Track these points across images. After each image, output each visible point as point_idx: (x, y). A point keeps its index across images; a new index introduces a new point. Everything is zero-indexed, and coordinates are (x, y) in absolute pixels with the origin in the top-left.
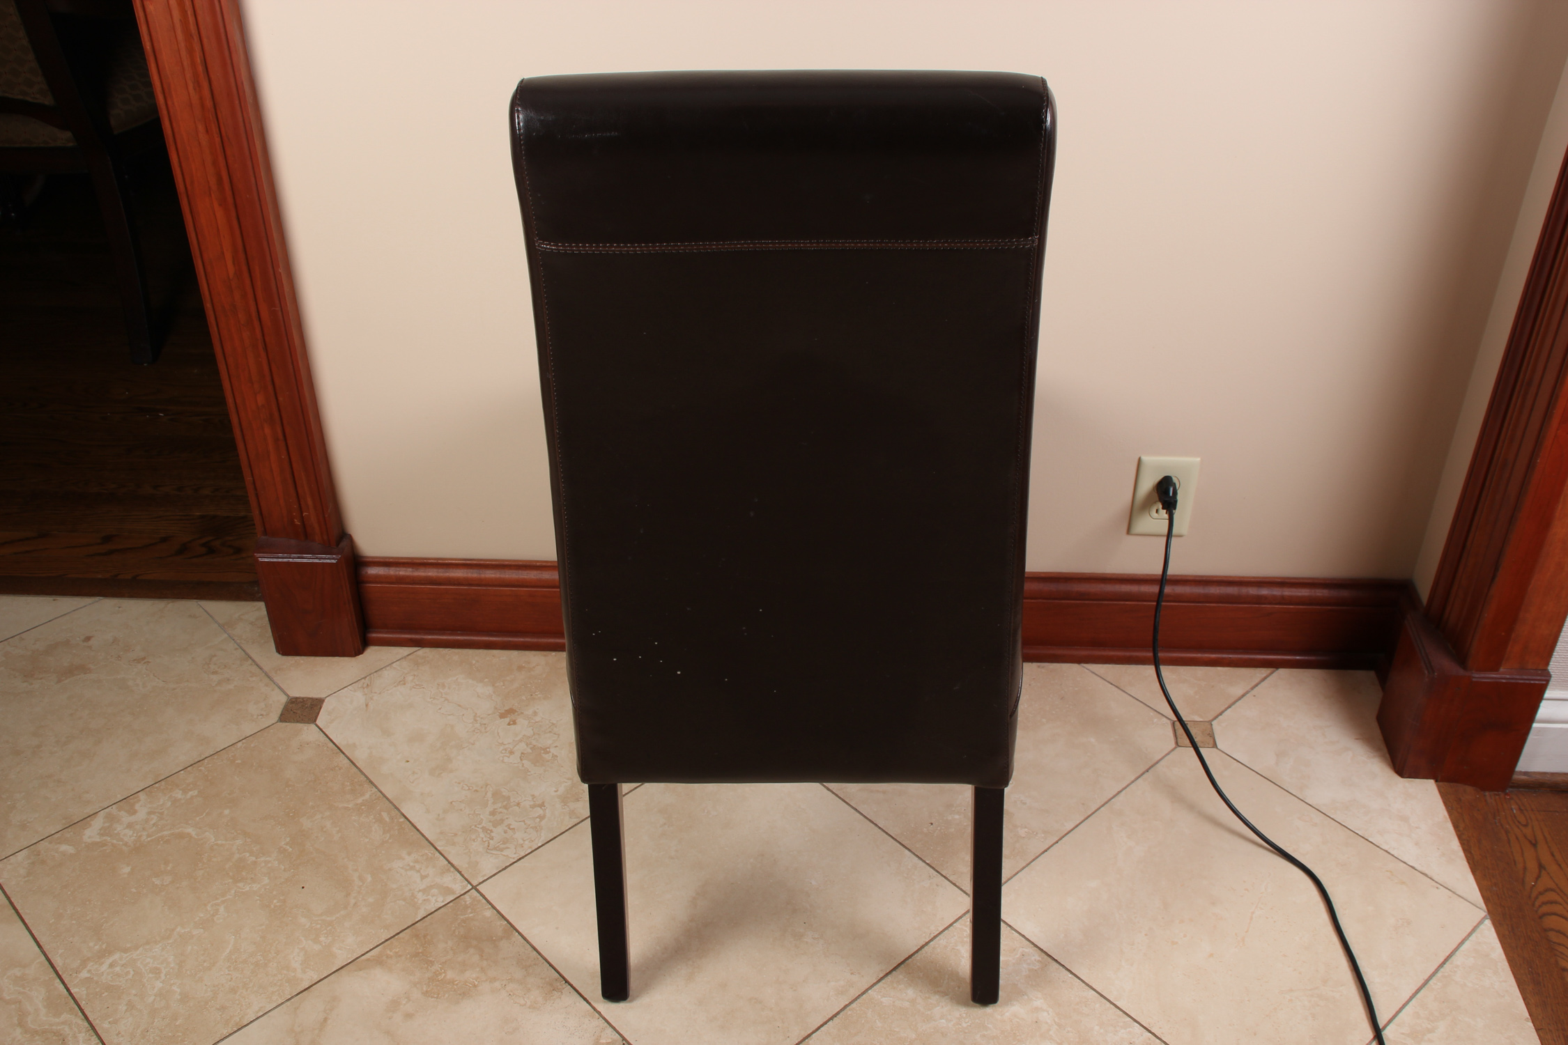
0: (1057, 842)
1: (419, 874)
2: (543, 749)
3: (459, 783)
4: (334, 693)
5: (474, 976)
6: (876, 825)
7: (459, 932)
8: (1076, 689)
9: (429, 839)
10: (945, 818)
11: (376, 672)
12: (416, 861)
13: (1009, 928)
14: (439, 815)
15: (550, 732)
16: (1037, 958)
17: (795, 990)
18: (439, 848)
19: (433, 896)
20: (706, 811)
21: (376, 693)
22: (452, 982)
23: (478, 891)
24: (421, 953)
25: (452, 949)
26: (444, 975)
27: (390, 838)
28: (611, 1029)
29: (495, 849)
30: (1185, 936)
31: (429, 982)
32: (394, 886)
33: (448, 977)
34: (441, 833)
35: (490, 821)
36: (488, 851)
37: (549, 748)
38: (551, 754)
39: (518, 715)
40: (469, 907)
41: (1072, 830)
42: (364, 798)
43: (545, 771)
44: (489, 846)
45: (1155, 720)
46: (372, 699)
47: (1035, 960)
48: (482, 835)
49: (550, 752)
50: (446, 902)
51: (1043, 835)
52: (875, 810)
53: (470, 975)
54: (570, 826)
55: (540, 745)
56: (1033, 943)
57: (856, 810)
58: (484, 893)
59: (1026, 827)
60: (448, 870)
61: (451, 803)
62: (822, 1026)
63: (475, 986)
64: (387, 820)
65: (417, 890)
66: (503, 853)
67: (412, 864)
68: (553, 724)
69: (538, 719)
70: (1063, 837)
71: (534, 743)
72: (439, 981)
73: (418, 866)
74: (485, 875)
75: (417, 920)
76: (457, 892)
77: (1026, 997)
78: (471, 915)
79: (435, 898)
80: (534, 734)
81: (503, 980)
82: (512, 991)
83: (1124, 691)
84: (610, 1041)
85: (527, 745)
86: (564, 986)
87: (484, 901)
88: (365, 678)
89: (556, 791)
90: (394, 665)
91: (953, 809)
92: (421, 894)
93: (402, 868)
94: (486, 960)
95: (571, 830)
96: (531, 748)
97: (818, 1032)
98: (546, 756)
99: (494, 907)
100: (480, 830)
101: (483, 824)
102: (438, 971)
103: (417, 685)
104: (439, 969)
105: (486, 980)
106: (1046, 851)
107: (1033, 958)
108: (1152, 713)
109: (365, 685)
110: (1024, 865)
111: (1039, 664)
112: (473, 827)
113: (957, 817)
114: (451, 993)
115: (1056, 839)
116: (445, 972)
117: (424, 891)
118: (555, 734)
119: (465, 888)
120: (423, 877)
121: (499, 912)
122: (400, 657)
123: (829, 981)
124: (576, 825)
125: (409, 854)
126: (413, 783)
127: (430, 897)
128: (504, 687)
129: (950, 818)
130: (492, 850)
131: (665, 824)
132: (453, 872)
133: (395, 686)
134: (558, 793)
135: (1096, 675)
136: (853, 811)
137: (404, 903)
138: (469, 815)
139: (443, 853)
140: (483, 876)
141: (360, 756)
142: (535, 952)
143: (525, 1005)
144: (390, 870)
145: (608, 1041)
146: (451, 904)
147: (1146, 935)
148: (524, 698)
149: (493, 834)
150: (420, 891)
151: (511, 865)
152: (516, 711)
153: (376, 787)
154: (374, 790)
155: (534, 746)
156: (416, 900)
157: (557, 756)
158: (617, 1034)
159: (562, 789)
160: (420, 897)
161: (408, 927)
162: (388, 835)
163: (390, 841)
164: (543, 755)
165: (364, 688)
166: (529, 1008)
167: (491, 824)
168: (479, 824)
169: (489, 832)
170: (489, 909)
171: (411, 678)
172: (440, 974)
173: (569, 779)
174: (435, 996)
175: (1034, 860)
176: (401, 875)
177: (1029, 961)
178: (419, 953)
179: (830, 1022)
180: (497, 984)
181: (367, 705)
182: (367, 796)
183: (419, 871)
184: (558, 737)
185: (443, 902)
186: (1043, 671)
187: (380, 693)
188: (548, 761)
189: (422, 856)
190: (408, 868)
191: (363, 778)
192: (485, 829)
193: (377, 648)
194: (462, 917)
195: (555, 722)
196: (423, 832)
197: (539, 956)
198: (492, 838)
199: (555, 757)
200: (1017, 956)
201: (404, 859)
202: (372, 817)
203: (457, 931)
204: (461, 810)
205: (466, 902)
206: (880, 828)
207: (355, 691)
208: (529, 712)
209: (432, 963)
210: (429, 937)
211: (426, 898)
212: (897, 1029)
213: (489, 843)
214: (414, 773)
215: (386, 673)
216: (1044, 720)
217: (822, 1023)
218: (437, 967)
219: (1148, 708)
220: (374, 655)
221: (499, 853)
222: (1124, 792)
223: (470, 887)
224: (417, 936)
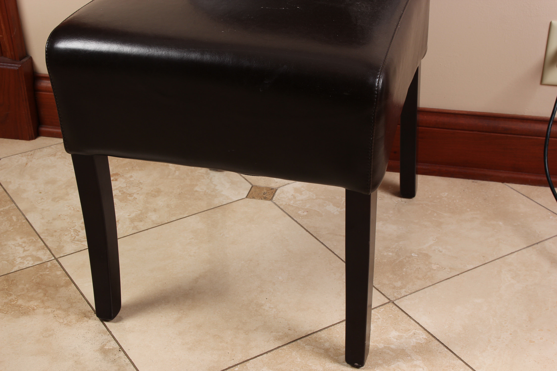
0: (458, 275)
1: (23, 249)
2: (129, 194)
3: (69, 206)
4: (9, 156)
5: (36, 304)
6: (333, 252)
7: (36, 281)
8: (496, 196)
9: (38, 232)
10: (382, 254)
11: (39, 149)
12: (24, 242)
13: (409, 318)
14: (49, 221)
15: (137, 186)
16: (424, 336)
17: (247, 334)
18: (42, 237)
19: (27, 261)
20: (222, 234)
21: (35, 159)
22: (20, 306)
23: (58, 261)
24: (6, 289)
25: (27, 289)
26: (16, 302)
27: (12, 229)
28: (114, 342)
29: (78, 241)
30: (541, 339)
31: (4, 305)
32: (4, 253)
33: (18, 303)
34: (47, 230)
35: (80, 227)
36: (73, 241)
37: (133, 194)
38: (133, 197)
39: (120, 176)
40: (48, 268)
41: (471, 269)
42: (5, 208)
43: (126, 205)
44: (74, 239)
45: (551, 217)
46: (31, 161)
47: (423, 338)
48: (72, 233)
49: (133, 196)
50: (34, 265)
51: (449, 270)
52: (335, 244)
53: (33, 304)
54: (131, 234)
55: (128, 192)
56: (424, 328)
57: (322, 243)
58: (61, 262)
59: (438, 264)
60: (43, 249)
61: (60, 215)
62: (258, 356)
63: (34, 310)
64: (15, 220)
65: (19, 257)
66: (82, 243)
67: (20, 243)
68: (140, 183)
69: (131, 179)
70: (464, 272)
71: (125, 190)
72: (11, 305)
73: (24, 245)
74: (66, 253)
75: (11, 272)
76: (44, 260)
77: (409, 358)
78: (47, 273)
79: (28, 262)
80: (126, 187)
81: (53, 308)
82: (57, 315)
83: (532, 200)
84: (111, 348)
85: (120, 191)
86: (93, 315)
87: (59, 266)
88: (31, 151)
89: (128, 216)
90: (52, 147)
91: (389, 249)
92: (20, 259)
93: (13, 245)
94: (47, 296)
95: (131, 236)
96: (122, 193)
97: (254, 359)
98: (130, 198)
99: (64, 270)
100: (72, 231)
101: (76, 228)
102: (13, 299)
103: (62, 157)
104: (14, 299)
105: (43, 307)
106: (449, 279)
107: (421, 337)
108: (550, 213)
109: (30, 154)
110: (431, 284)
111: (473, 180)
112: (69, 229)
113: (391, 254)
114: (17, 312)
115: (458, 273)
116: (17, 301)
117: (22, 258)
118: (140, 187)
119: (50, 259)
120: (25, 251)
121: (66, 273)
122: (58, 143)
123: (272, 332)
124: (135, 233)
125: (21, 238)
126: (39, 203)
127: (25, 261)
128: (116, 163)
129: (385, 254)
130: (75, 241)
131: (193, 238)
132: (45, 250)
133: (48, 157)
134: (130, 217)
135: (514, 190)
136: (320, 243)
137: (6, 263)
138: (68, 222)
139: (43, 240)
140: (64, 254)
141: (11, 188)
142: (81, 296)
143: (63, 323)
144: (5, 245)
145: (110, 348)
146: (37, 266)
147: (511, 334)
148: (127, 169)
149: (79, 233)
150: (20, 257)
151: (84, 250)
152: (119, 174)
153: (15, 203)
154: (14, 205)
155: (124, 192)
156: (15, 262)
157: (136, 198)
158: (117, 345)
159: (133, 215)
160: (19, 260)
161: (4, 275)
162: (12, 228)
163: (12, 231)
164: (128, 197)
165: (28, 156)
166: (65, 324)
167: (81, 228)
168: (73, 227)
169: (78, 232)
170: (61, 270)
171: (60, 153)
172: (14, 301)
173: (139, 210)
174: (5, 312)
175: (438, 283)
176: (11, 248)
177: (418, 338)
178: (4, 289)
179: (265, 355)
180: (49, 310)
181: (27, 164)
182: (7, 207)
183: (24, 247)
184: (141, 189)
185: (33, 264)
186: (476, 184)
187: (38, 159)
188: (130, 200)
189: (29, 240)
190: (17, 245)
191: (9, 198)
192: (75, 231)
193: (45, 137)
194: (41, 273)
195: (142, 182)
196: (35, 228)
197: (83, 298)
198: (78, 235)
199: (135, 199)
200: (410, 334)
201: (16, 240)
202: (6, 218)
203: (35, 280)
204: (64, 219)
205: (47, 265)
206: (335, 254)
207: (22, 157)
208: (128, 175)
209: (11, 295)
210: (15, 281)
211: (22, 261)
212: (310, 364)
213: (75, 237)
214: (42, 199)
215: (45, 150)
216: (468, 210)
217: (259, 354)
218: (13, 297)
219: (548, 210)
220: (41, 141)
221: (80, 243)
222: (516, 253)
223: (53, 258)
224: (7, 280)
